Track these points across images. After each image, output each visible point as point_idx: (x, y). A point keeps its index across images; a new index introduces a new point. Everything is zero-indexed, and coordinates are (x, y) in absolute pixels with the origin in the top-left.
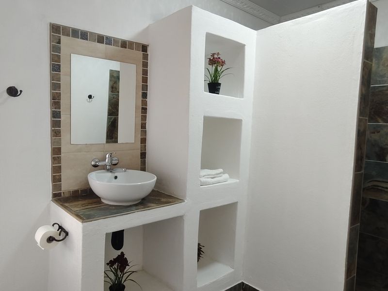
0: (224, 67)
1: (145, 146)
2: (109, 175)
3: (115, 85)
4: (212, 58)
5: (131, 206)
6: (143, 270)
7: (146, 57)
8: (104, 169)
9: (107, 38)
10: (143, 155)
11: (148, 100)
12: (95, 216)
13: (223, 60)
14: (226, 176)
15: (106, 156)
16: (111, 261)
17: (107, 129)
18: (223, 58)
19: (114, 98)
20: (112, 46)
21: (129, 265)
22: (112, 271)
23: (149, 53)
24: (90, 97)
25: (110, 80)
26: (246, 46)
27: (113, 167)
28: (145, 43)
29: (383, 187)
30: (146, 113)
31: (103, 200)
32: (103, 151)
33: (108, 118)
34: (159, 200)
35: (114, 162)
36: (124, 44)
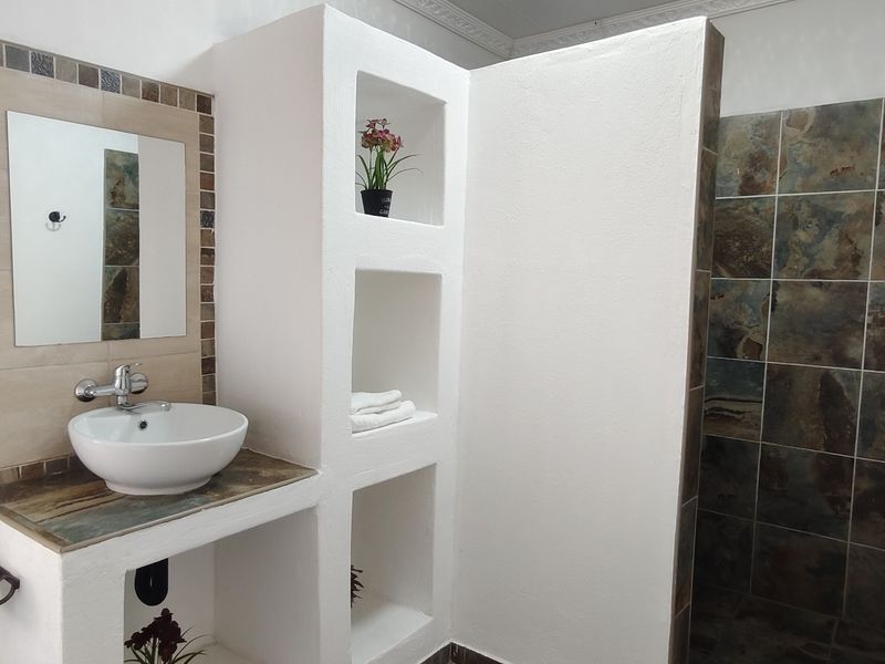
0: (400, 153)
1: (213, 343)
2: (125, 419)
3: (119, 188)
4: (370, 132)
5: (186, 495)
6: (216, 643)
7: (207, 125)
8: (110, 406)
9: (106, 73)
10: (209, 365)
11: (216, 230)
12: (96, 530)
13: (396, 137)
14: (408, 406)
15: (114, 372)
16: (136, 636)
17: (104, 296)
18: (395, 130)
19: (118, 219)
20: (121, 96)
21: (183, 641)
22: (139, 660)
23: (215, 113)
24: (55, 217)
25: (107, 176)
26: (446, 106)
27: (133, 400)
28: (204, 89)
29: (732, 411)
30: (212, 262)
31: (111, 486)
32: (106, 361)
33: (105, 271)
34: (255, 473)
35: (136, 386)
36: (152, 91)
